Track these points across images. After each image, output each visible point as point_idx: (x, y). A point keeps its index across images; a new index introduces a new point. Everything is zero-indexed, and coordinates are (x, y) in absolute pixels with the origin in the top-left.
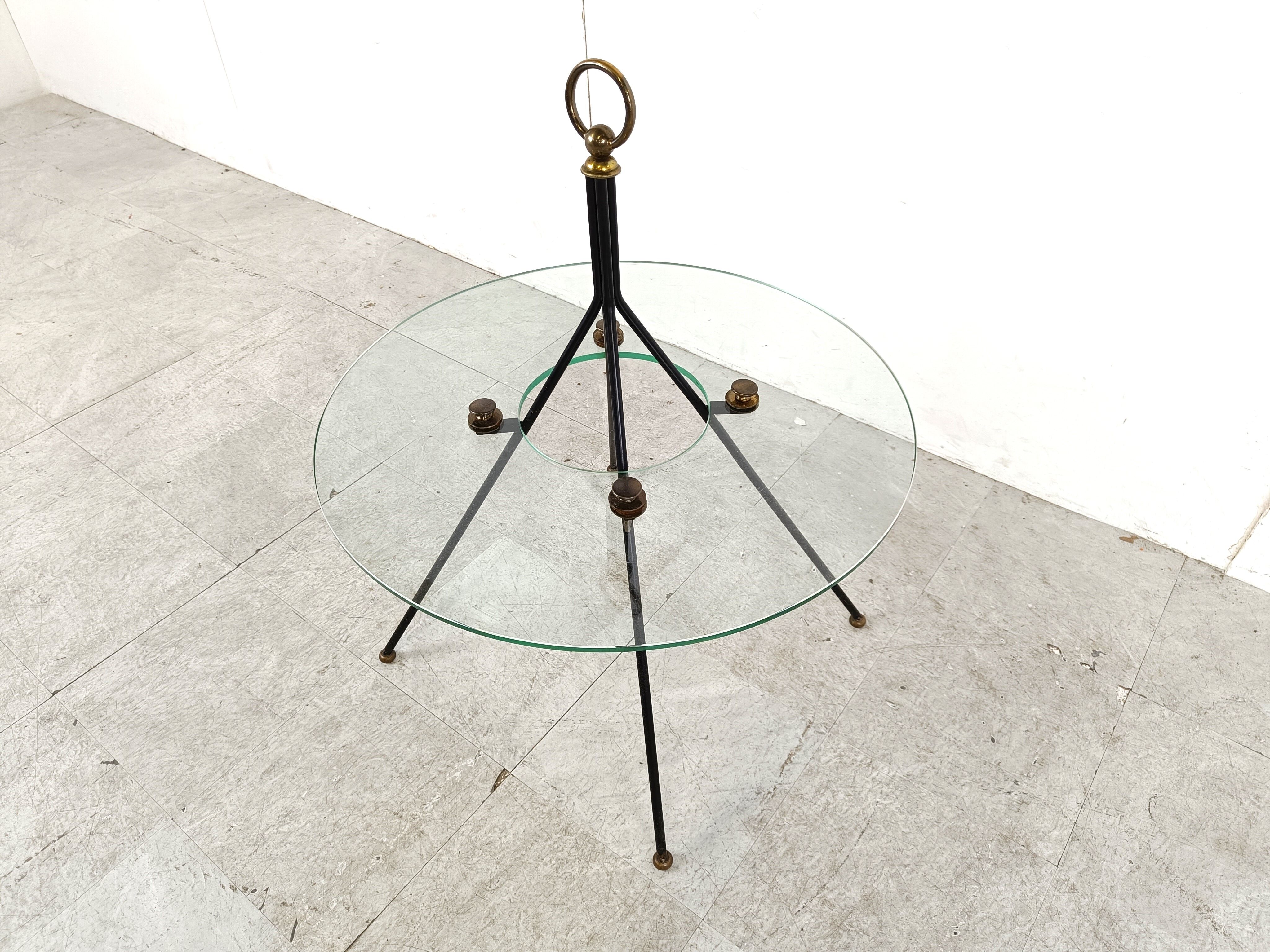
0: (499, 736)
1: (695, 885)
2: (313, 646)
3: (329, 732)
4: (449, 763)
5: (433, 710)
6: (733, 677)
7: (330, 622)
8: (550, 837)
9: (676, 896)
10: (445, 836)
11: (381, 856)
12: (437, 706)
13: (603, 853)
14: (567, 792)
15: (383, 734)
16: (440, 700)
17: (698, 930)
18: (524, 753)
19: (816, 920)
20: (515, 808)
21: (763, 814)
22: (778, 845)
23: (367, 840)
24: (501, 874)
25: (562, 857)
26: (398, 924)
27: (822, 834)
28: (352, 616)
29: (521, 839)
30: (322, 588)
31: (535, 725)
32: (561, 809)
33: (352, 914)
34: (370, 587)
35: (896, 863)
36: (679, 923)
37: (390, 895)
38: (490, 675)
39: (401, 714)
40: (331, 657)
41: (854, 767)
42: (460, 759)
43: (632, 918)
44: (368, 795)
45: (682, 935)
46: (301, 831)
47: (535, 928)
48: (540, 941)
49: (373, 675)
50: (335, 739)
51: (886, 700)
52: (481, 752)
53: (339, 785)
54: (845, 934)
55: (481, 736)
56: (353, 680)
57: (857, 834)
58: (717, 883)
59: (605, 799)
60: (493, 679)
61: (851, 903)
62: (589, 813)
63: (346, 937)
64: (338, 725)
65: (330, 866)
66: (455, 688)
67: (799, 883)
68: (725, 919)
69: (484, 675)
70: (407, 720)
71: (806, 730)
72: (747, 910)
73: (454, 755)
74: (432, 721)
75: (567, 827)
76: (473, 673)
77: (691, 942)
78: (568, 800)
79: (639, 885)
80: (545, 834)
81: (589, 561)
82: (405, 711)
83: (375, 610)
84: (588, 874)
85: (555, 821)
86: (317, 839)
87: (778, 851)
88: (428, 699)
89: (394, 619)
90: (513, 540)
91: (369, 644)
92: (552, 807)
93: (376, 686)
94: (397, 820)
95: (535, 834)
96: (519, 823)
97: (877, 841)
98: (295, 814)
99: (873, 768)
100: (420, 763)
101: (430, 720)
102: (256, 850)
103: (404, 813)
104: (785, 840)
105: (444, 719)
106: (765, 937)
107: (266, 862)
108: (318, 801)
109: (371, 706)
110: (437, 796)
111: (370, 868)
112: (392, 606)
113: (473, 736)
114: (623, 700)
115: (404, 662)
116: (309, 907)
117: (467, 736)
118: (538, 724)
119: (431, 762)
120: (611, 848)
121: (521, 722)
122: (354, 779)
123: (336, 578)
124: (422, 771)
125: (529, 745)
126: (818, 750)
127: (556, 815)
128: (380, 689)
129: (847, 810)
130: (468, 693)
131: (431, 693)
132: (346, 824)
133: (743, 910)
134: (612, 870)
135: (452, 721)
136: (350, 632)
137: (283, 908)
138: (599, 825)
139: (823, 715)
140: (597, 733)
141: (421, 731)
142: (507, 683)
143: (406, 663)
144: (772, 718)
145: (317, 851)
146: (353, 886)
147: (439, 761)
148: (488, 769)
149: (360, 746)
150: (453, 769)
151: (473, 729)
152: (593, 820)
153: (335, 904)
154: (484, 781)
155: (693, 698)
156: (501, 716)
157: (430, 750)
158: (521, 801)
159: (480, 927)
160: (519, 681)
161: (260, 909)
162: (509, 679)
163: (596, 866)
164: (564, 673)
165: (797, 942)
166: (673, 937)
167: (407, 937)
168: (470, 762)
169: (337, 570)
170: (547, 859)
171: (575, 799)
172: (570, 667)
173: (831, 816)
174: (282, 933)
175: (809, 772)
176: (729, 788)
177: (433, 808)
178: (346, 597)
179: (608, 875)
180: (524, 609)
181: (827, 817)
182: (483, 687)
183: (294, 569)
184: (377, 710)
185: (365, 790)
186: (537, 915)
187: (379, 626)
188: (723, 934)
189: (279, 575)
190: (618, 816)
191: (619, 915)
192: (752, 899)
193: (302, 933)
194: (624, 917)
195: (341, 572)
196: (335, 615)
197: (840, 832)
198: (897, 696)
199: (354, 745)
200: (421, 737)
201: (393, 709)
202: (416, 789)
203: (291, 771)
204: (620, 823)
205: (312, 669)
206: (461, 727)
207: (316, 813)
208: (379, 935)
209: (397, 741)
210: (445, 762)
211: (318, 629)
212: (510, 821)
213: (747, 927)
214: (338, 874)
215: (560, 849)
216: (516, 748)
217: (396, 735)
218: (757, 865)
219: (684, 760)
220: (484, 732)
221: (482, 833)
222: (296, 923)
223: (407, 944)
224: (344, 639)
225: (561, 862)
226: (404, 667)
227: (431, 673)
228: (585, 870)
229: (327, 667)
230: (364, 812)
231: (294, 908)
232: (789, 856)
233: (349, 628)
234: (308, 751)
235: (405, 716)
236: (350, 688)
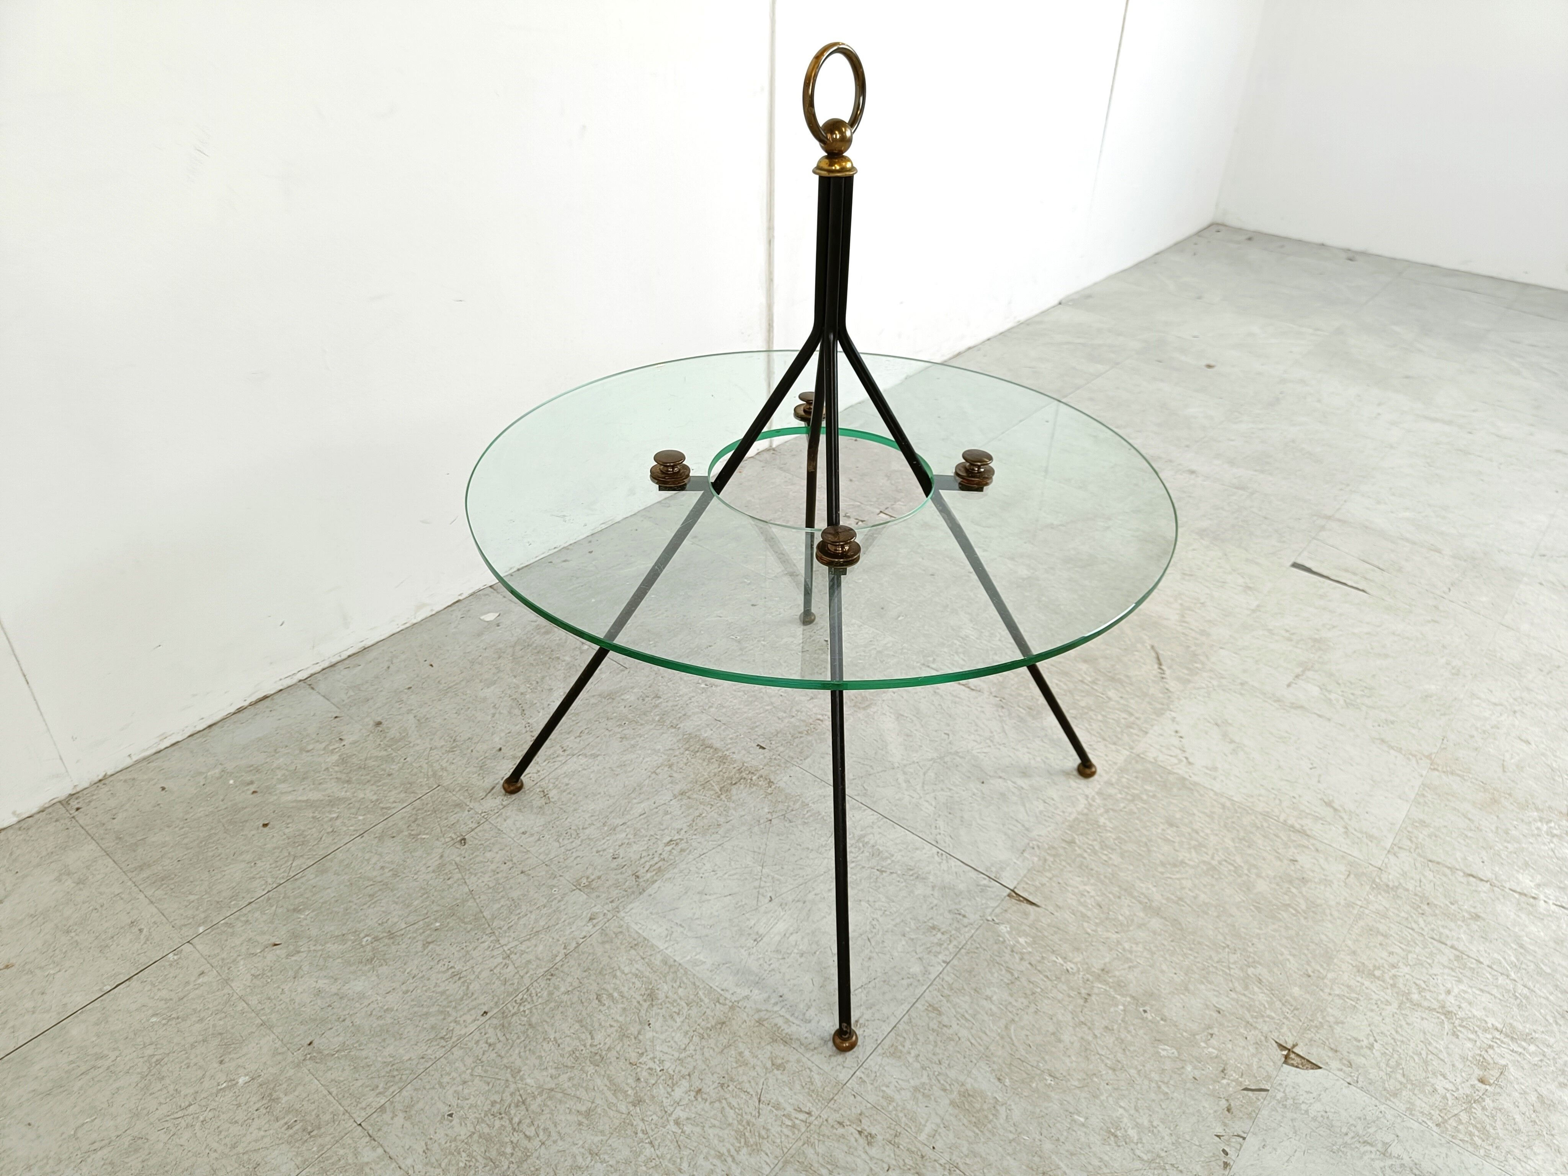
0: (964, 902)
2: (816, 1165)
3: (978, 1106)
4: (1008, 951)
5: (932, 977)
7: (766, 1146)
10: (1101, 948)
11: (1141, 1009)
12: (926, 972)
14: (1026, 841)
15: (973, 1031)
17: (1141, 756)
20: (1054, 885)
23: (1126, 1028)
24: (1131, 895)
26: (1211, 983)
28: (755, 1113)
29: (1089, 879)
32: (1047, 846)
33: (1216, 1029)
34: (693, 1094)
36: (1139, 767)
37: (1184, 994)
38: (875, 916)
39: (940, 1014)
40: (841, 1131)
42: (1001, 939)
44: (1066, 1038)
45: (1148, 766)
46: (1132, 1112)
47: (1175, 866)
48: (1187, 861)
50: (989, 1094)
52: (989, 918)
53: (1058, 1075)
55: (966, 921)
56: (884, 1088)
60: (880, 913)
62: (1047, 824)
63: (1242, 1030)
64: (966, 1095)
65: (1168, 1065)
68: (1126, 739)
69: (874, 922)
70: (949, 1005)
73: (996, 947)
74: (948, 975)
75: (1066, 841)
76: (870, 936)
77: (1152, 761)
78: (1036, 840)
80: (1077, 859)
82: (935, 1009)
84: (1111, 826)
85: (1061, 851)
86: (1138, 1088)
88: (915, 983)
89: (769, 1047)
90: (631, 903)
91: (816, 1077)
92: (1046, 853)
93: (895, 1053)
94: (1094, 998)
95: (1080, 867)
96: (1071, 881)
98: (1110, 1125)
100: (1012, 983)
101: (947, 978)
102: (1172, 1165)
103: (1083, 991)
105: (944, 962)
107: (1183, 1148)
108: (1085, 1098)
109: (930, 1055)
110: (1055, 959)
111: (1158, 1019)
112: (741, 1054)
113: (967, 929)
114: (907, 793)
116: (1224, 1078)
117: (968, 936)
118: (944, 866)
119: (1008, 970)
120: (1080, 808)
121: (943, 880)
122: (1047, 1058)
123: (662, 1157)
124: (1023, 979)
125: (973, 874)
127: (1055, 850)
128: (900, 1047)
130: (903, 938)
131: (905, 982)
132: (1111, 1056)
135: (947, 953)
136: (789, 1109)
137: (1233, 1110)
140: (951, 816)
141: (966, 987)
142: (887, 897)
145: (1153, 1085)
146: (1185, 1034)
147: (1006, 962)
148: (1010, 911)
149: (995, 1059)
151: (957, 929)
152: (1054, 821)
153: (1210, 1050)
154: (1026, 914)
155: (901, 740)
156: (935, 902)
157: (992, 974)
158: (1045, 880)
159: (1190, 909)
160: (884, 886)
161: (1244, 1139)
162: (881, 896)
163: (1102, 820)
164: (872, 842)
167: (1221, 973)
168: (1004, 929)
169: (642, 1158)
170: (1105, 858)
171: (1033, 834)
174: (1262, 1103)
176: (1001, 725)
177: (1070, 961)
178: (711, 1131)
179: (1108, 811)
180: (765, 884)
182: (894, 923)
184: (936, 1046)
185: (1060, 1041)
186: (1163, 864)
187: (780, 1067)
188: (1139, 741)
190: (1046, 802)
191: (1143, 805)
193: (1254, 1080)
194: (1144, 802)
195: (648, 1151)
196: (752, 1141)
199: (995, 1067)
200: (974, 985)
201: (934, 1025)
202: (1048, 983)
203: (1048, 1146)
204: (1053, 801)
205: (864, 1156)
206: (955, 943)
207: (1103, 1098)
208: (1227, 999)
209: (983, 1012)
210: (1007, 954)
211: (780, 1165)
212: (1070, 889)
213: (1129, 727)
214: (1176, 1054)
215: (1090, 846)
216: (978, 885)
217: (974, 1016)
219: (976, 752)
220: (961, 917)
221: (1089, 914)
222: (1246, 1089)
223: (1228, 971)
224: (802, 1116)
225: (1104, 846)
226: (861, 1021)
227: (870, 985)
228: (1108, 828)
229: (860, 1132)
230: (1090, 1038)
231: (1230, 1095)
233: (780, 1113)
234: (1012, 1129)
235: (943, 1009)
236: (899, 1090)
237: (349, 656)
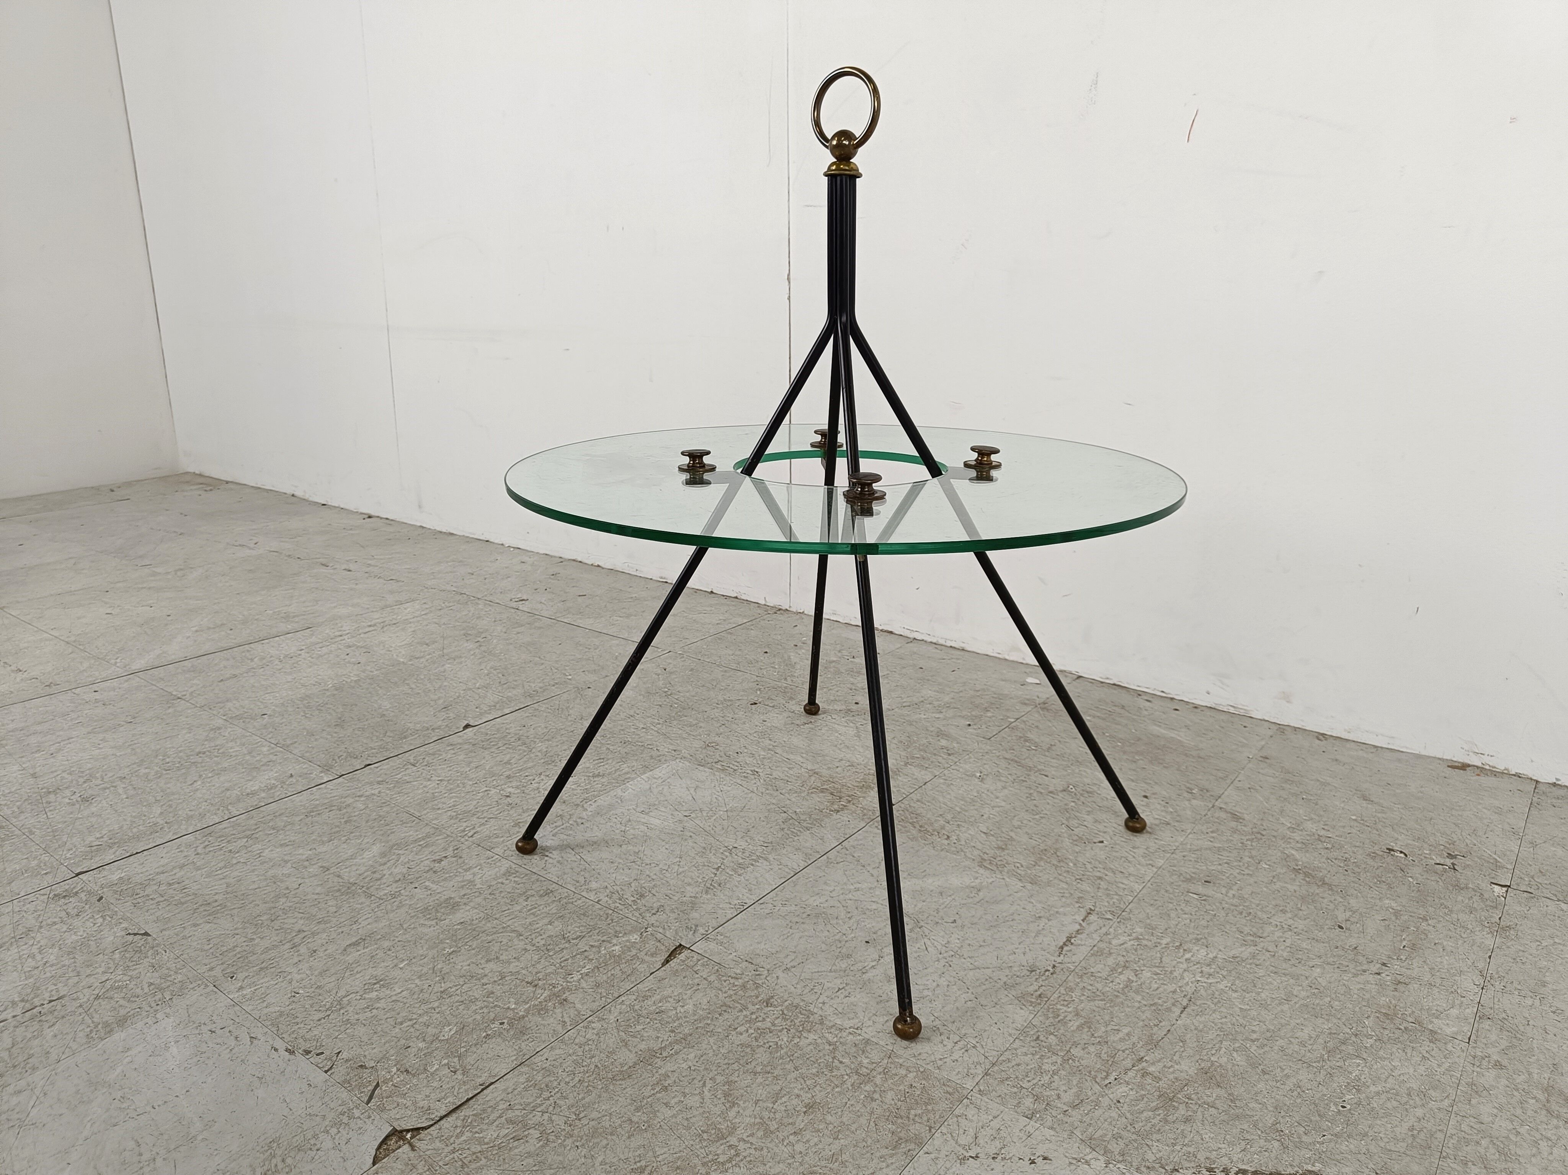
0: (673, 916)
1: (956, 1056)
2: (429, 839)
3: (442, 910)
4: (604, 938)
5: (584, 894)
6: (982, 871)
7: (453, 821)
8: (746, 1008)
9: (929, 1067)
10: (597, 1004)
11: (506, 1021)
12: (589, 890)
13: (822, 1023)
14: (767, 967)
15: (516, 913)
16: (594, 885)
17: (966, 1100)
18: (707, 931)
19: (1137, 1092)
20: (696, 981)
21: (1041, 990)
22: (1068, 1018)
23: (487, 1007)
24: (676, 1042)
25: (764, 1026)
26: (526, 1089)
27: (1128, 1010)
28: (481, 816)
29: (704, 1010)
30: (446, 795)
31: (721, 906)
32: (759, 982)
33: (460, 1077)
34: (506, 794)
35: (1239, 1037)
36: (937, 1093)
37: (516, 1060)
38: (659, 866)
39: (541, 896)
40: (451, 849)
41: (1159, 948)
42: (620, 935)
43: (868, 1088)
44: (491, 965)
45: (944, 1105)
46: (394, 998)
47: (726, 1095)
48: (736, 1109)
49: (505, 865)
50: (451, 917)
51: (1188, 892)
52: (649, 929)
53: (451, 956)
54: (1182, 1107)
55: (648, 916)
56: (479, 867)
57: (1177, 1011)
58: (987, 1054)
59: (820, 974)
60: (665, 868)
61: (1183, 1075)
62: (799, 987)
63: (450, 1099)
64: (457, 904)
65: (431, 1030)
66: (614, 875)
67: (1104, 1056)
68: (1004, 1089)
69: (652, 866)
70: (549, 901)
71: (1087, 917)
72: (1035, 1082)
73: (612, 931)
74: (583, 902)
75: (769, 999)
77: (957, 1112)
78: (769, 974)
79: (875, 1055)
80: (738, 1005)
81: (786, 778)
82: (547, 894)
83: (511, 812)
84: (801, 1044)
85: (752, 993)
86: (417, 1005)
87: (1069, 1025)
88: (578, 884)
90: (690, 762)
91: (502, 839)
92: (746, 980)
93: (509, 873)
94: (531, 989)
95: (725, 1005)
96: (701, 994)
97: (1207, 1017)
98: (387, 982)
99: (1185, 950)
100: (564, 938)
101: (579, 902)
102: (329, 1016)
103: (541, 983)
104: (1077, 1015)
105: (599, 900)
106: (1066, 1108)
107: (341, 1026)
108: (422, 970)
109: (501, 890)
110: (587, 967)
111: (489, 1032)
113: (637, 916)
114: (837, 888)
115: (547, 854)
116: (398, 1070)
117: (629, 915)
118: (725, 905)
119: (580, 937)
120: (832, 1019)
121: (703, 903)
122: (473, 952)
123: (463, 786)
124: (567, 945)
125: (714, 923)
126: (1107, 934)
127: (753, 987)
128: (514, 875)
129: (1158, 988)
130: (632, 879)
131: (582, 880)
132: (458, 992)
133: (1029, 1081)
134: (835, 1039)
135: (610, 902)
136: (478, 829)
137: (360, 1070)
138: (814, 997)
139: (1106, 904)
140: (805, 916)
141: (567, 912)
142: (683, 872)
143: (550, 855)
144: (1039, 906)
145: (415, 1016)
146: (463, 1050)
147: (590, 936)
148: (659, 944)
149: (483, 922)
150: (610, 943)
151: (638, 909)
152: (804, 993)
153: (436, 1067)
154: (652, 955)
155: (932, 888)
156: (675, 898)
157: (578, 927)
158: (704, 974)
159: (647, 1094)
160: (697, 871)
161: (326, 1072)
162: (686, 868)
163: (812, 1036)
164: (757, 865)
165: (1114, 1114)
166: (929, 1107)
167: (538, 1101)
168: (634, 938)
169: (466, 781)
170: (741, 1029)
171: (779, 973)
172: (766, 859)
173: (1137, 992)
174: (356, 1095)
175: (1097, 953)
176: (991, 966)
177: (582, 978)
178: (474, 802)
179: (830, 1045)
180: (705, 814)
181: (1132, 994)
182: (652, 875)
183: (412, 780)
184: (509, 892)
185: (488, 961)
186: (729, 1083)
187: (515, 825)
188: (1003, 1105)
189: (391, 784)
190: (839, 989)
191: (850, 1084)
192: (1040, 1071)
193: (384, 1095)
194: (856, 1087)
196: (460, 816)
197: (1153, 1008)
198: (1201, 889)
199: (474, 922)
200: (567, 916)
201: (531, 893)
202: (559, 961)
203: (386, 944)
204: (842, 996)
205: (426, 858)
206: (621, 907)
207: (417, 981)
208: (498, 1099)
209: (535, 919)
210: (599, 937)
211: (436, 827)
212: (689, 992)
213: (1037, 1098)
214: (443, 1038)
215: (761, 1019)
216: (697, 926)
217: (533, 914)
218: (1041, 1038)
219: (926, 940)
220: (653, 912)
221: (649, 1002)
222: (377, 1085)
223: (539, 1109)
224: (470, 834)
225: (762, 1032)
226: (546, 858)
227: (582, 862)
228: (796, 1040)
229: (445, 857)
230: (485, 980)
231: (376, 1071)
232: (1086, 1030)
233: (477, 826)
234: (412, 926)
235: (546, 898)
236: (474, 875)
237: (951, 647)
